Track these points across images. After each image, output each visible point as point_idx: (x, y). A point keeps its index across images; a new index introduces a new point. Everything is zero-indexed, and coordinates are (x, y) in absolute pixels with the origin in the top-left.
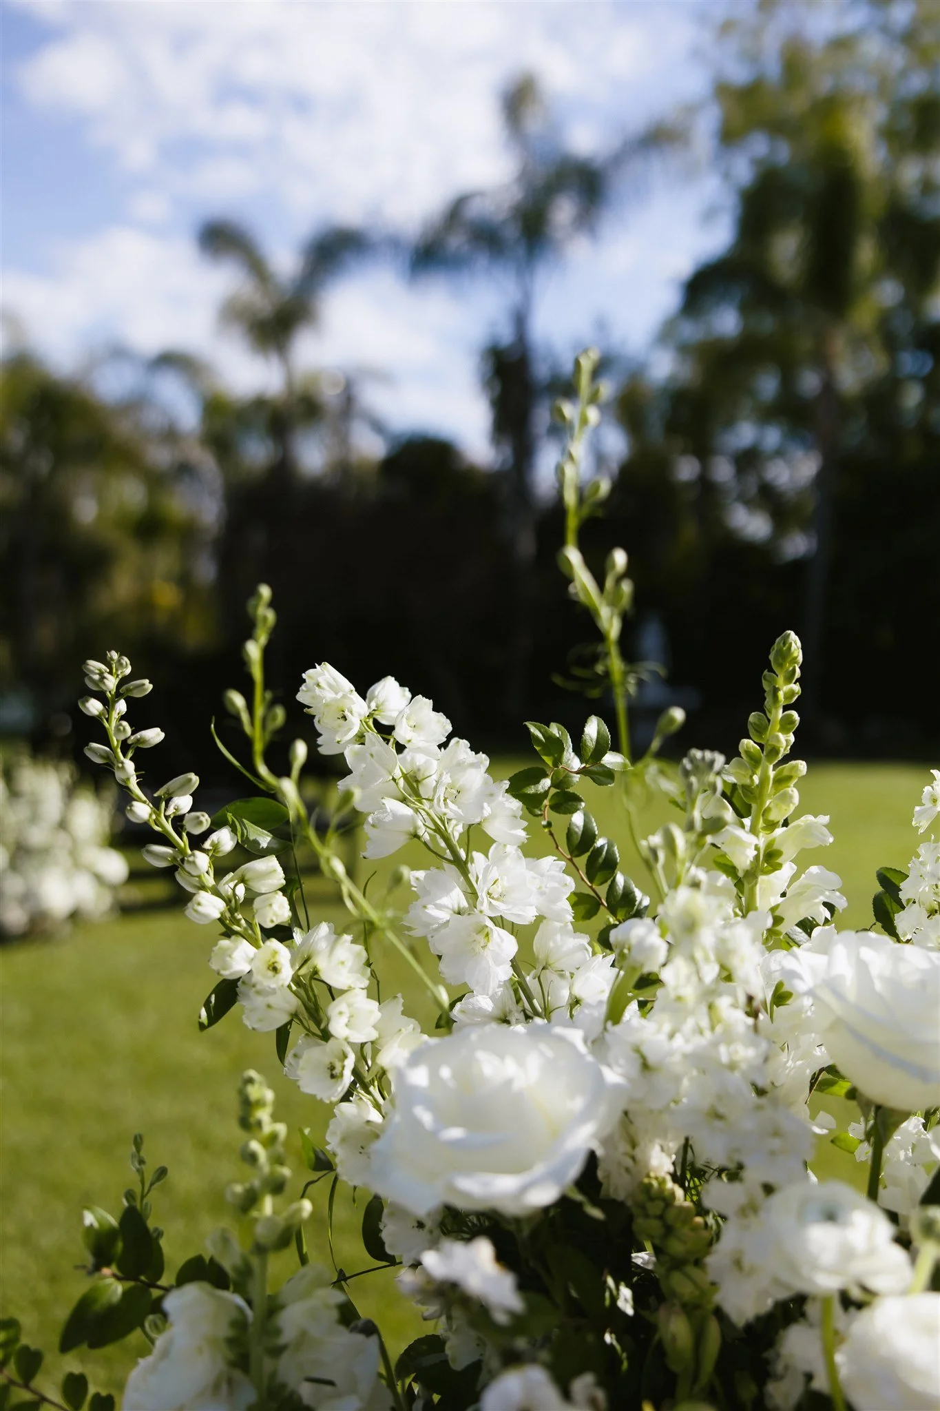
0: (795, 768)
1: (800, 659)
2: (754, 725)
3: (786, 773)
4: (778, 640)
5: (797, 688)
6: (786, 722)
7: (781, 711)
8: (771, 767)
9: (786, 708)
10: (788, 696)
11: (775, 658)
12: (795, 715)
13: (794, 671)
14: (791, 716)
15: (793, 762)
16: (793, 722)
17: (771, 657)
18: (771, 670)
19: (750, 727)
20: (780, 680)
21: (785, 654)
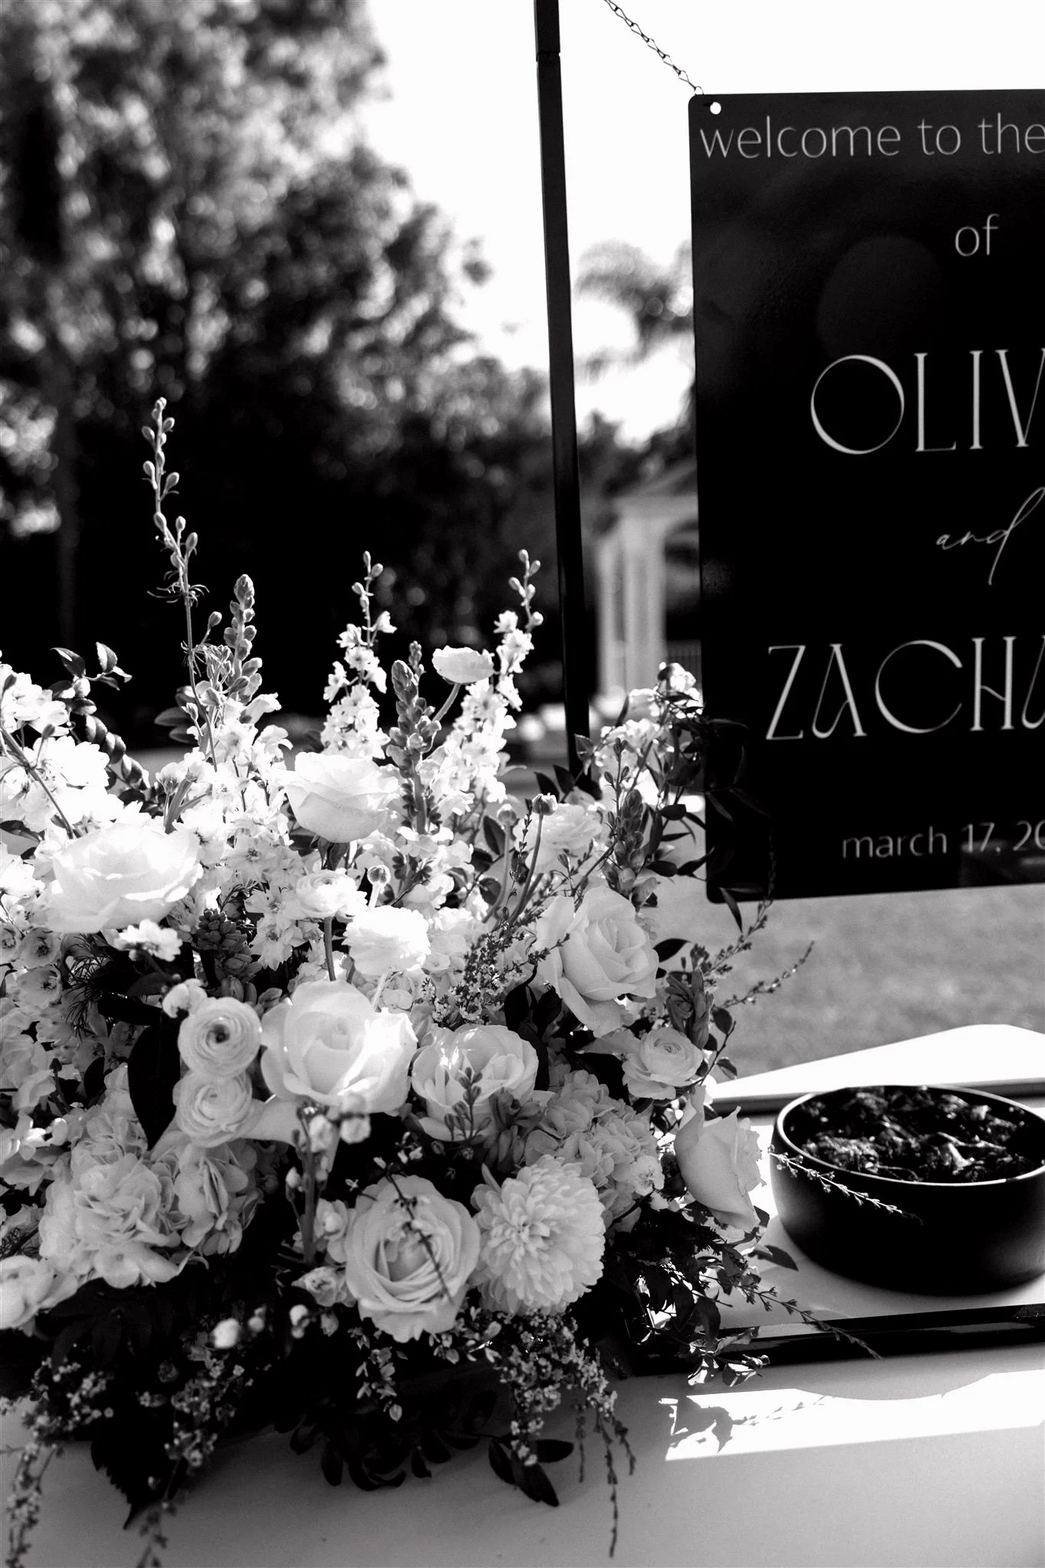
0: (255, 662)
1: (253, 593)
2: (228, 636)
3: (250, 666)
4: (238, 580)
5: (252, 611)
6: (248, 634)
7: (243, 626)
8: (240, 662)
9: (247, 624)
10: (249, 615)
11: (239, 592)
12: (253, 627)
13: (251, 600)
14: (251, 629)
15: (254, 659)
16: (252, 633)
17: (236, 592)
18: (237, 601)
19: (225, 638)
20: (242, 606)
21: (244, 589)
